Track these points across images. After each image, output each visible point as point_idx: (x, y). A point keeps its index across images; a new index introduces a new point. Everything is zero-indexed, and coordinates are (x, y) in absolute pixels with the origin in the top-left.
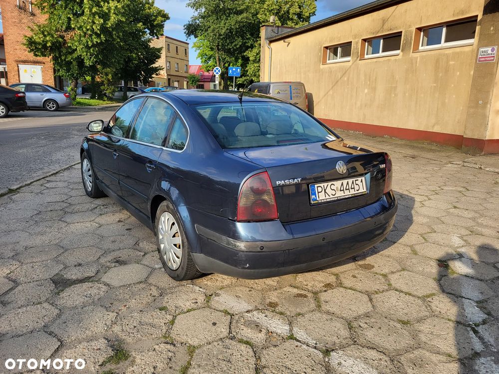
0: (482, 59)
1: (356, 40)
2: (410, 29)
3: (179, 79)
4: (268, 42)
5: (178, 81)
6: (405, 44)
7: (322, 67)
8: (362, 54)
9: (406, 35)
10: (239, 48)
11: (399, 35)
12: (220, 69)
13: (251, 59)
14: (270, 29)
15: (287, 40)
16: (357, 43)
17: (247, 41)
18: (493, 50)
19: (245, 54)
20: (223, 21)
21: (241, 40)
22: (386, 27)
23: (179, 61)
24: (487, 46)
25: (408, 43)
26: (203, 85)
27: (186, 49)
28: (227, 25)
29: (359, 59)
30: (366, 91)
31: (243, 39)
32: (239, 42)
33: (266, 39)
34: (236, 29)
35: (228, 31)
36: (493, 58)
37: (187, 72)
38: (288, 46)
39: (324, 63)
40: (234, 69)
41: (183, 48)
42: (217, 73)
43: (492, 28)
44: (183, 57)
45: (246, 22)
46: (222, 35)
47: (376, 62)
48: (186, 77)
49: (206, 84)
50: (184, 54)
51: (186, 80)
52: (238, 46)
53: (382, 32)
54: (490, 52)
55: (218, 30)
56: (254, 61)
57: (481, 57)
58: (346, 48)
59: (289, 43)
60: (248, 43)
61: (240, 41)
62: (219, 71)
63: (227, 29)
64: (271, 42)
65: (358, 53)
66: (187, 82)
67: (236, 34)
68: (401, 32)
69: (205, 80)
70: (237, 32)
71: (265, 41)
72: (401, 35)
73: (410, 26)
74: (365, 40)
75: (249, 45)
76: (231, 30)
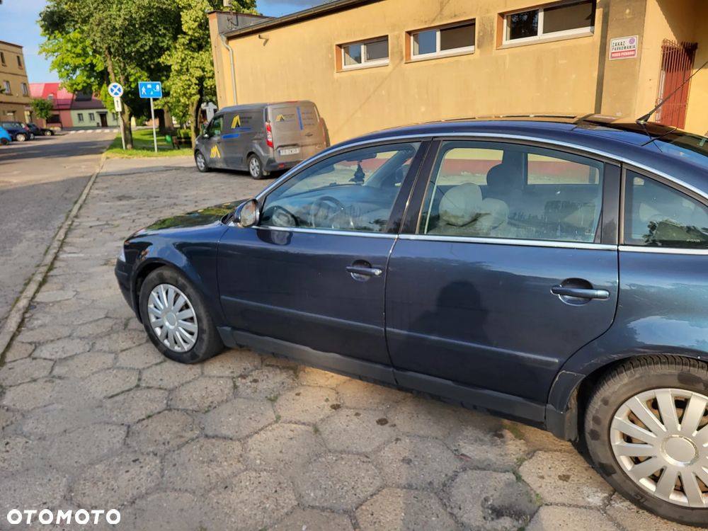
0: (616, 55)
1: (396, 33)
2: (489, 15)
3: (14, 108)
4: (225, 39)
5: (14, 112)
6: (482, 38)
7: (336, 75)
8: (408, 55)
9: (482, 24)
10: (149, 50)
11: (471, 23)
12: (119, 86)
13: (175, 67)
14: (224, 17)
15: (264, 35)
16: (398, 37)
17: (161, 39)
18: (632, 41)
19: (161, 60)
20: (115, 6)
21: (151, 38)
22: (446, 12)
23: (8, 77)
24: (622, 36)
25: (487, 35)
26: (58, 116)
27: (18, 57)
28: (123, 12)
29: (404, 61)
30: (423, 109)
31: (153, 36)
32: (147, 41)
33: (221, 33)
34: (141, 18)
35: (127, 23)
36: (632, 53)
37: (27, 95)
38: (264, 44)
39: (339, 70)
40: (149, 86)
41: (13, 54)
42: (116, 94)
43: (628, 11)
44: (15, 69)
45: (158, 8)
46: (117, 30)
47: (435, 65)
48: (27, 105)
49: (63, 115)
50: (17, 64)
51: (27, 108)
52: (147, 48)
53: (441, 19)
54: (627, 44)
55: (109, 20)
56: (180, 72)
57: (614, 51)
58: (378, 46)
59: (267, 40)
60: (163, 42)
61: (149, 39)
62: (119, 90)
63: (125, 19)
64: (229, 38)
65: (402, 52)
66: (31, 112)
67: (140, 28)
68: (474, 19)
69: (60, 107)
70: (142, 24)
71: (219, 38)
72: (474, 24)
73: (488, 11)
74: (409, 33)
75: (164, 45)
76: (131, 20)
